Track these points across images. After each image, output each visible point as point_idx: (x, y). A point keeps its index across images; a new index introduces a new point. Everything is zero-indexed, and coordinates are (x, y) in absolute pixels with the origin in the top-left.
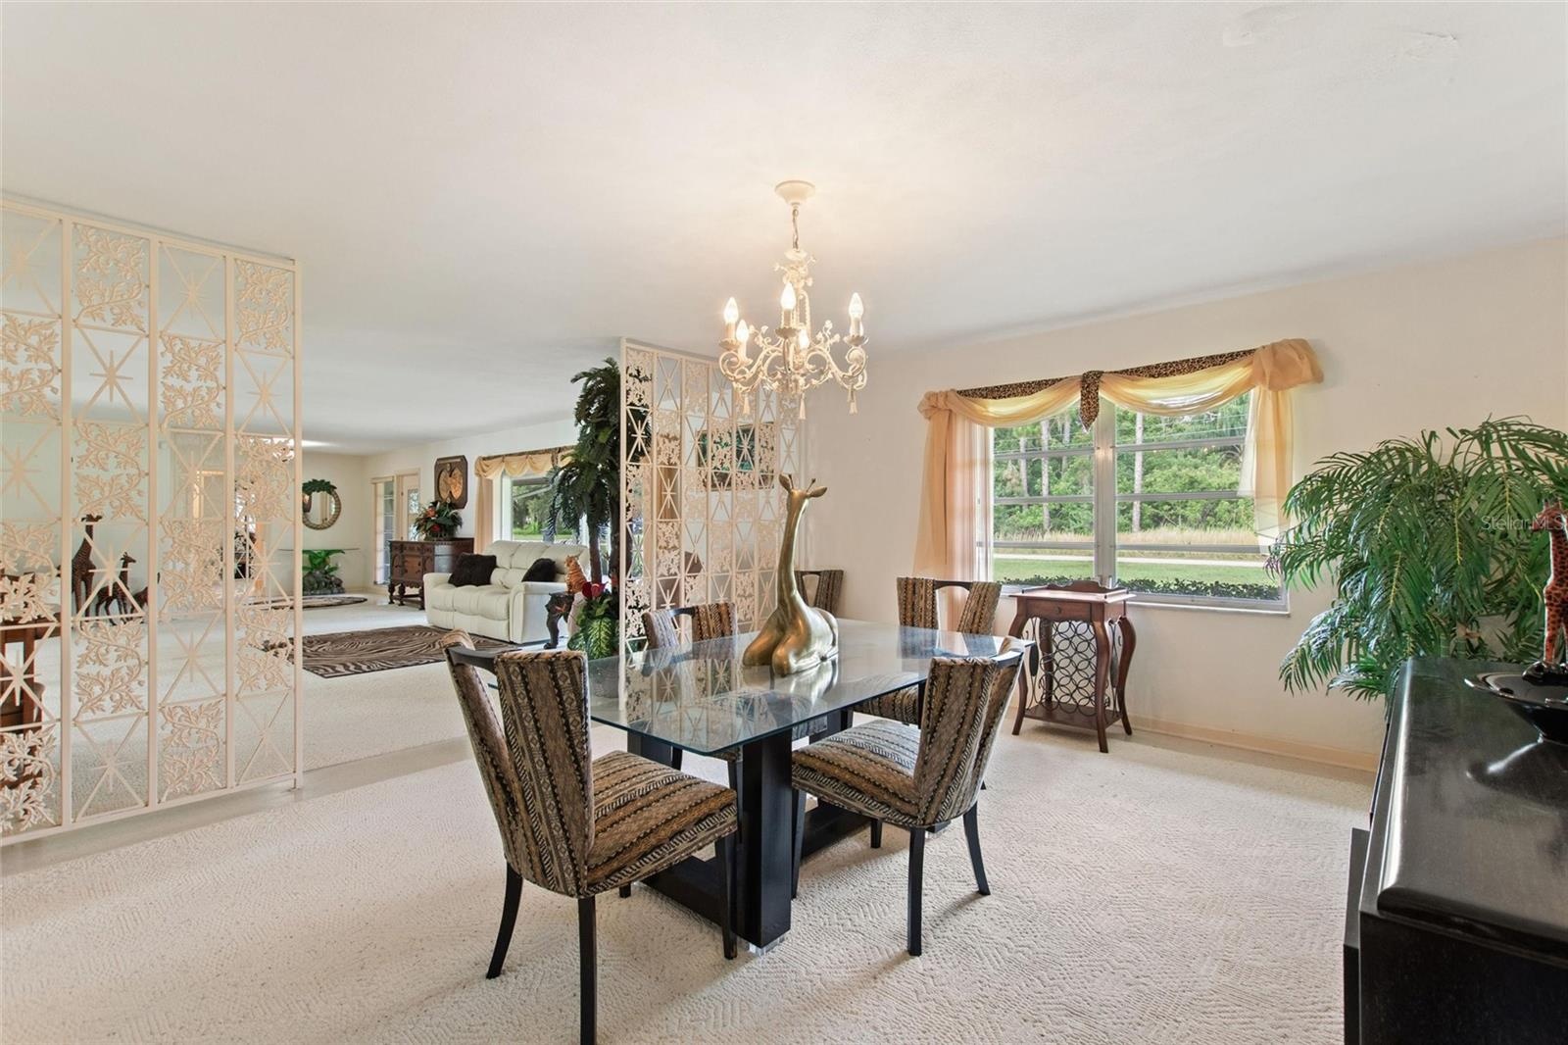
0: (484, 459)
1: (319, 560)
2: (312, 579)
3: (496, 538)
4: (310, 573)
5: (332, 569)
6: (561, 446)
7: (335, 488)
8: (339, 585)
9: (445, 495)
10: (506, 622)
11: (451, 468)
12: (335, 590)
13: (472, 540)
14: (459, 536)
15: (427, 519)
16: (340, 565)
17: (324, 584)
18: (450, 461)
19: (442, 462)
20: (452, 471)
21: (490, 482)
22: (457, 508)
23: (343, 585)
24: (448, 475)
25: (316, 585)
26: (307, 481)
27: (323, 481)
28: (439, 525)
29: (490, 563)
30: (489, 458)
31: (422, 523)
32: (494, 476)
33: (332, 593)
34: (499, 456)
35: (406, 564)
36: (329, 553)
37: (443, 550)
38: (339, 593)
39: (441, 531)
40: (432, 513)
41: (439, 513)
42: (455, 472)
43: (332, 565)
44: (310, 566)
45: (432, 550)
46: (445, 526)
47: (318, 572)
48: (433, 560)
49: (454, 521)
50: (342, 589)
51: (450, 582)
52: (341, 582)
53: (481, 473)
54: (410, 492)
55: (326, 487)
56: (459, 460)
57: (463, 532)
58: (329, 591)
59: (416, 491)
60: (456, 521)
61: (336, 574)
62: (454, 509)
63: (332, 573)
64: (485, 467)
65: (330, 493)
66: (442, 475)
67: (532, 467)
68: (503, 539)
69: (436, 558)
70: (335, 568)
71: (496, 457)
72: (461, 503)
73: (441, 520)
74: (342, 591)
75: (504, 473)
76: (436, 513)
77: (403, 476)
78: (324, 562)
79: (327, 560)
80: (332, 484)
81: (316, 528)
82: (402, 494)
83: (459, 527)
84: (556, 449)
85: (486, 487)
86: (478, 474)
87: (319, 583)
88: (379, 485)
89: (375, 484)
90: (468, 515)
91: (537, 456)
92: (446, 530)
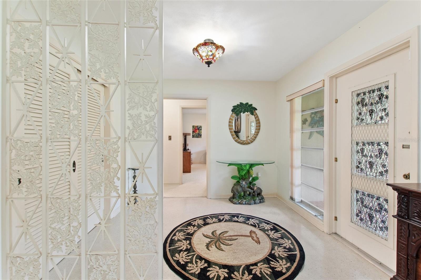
1: (244, 172)
4: (238, 182)
5: (254, 179)
7: (256, 109)
8: (259, 194)
12: (257, 201)
16: (259, 176)
27: (247, 103)
36: (252, 165)
47: (244, 183)
52: (261, 191)
55: (250, 109)
65: (252, 114)
81: (243, 143)
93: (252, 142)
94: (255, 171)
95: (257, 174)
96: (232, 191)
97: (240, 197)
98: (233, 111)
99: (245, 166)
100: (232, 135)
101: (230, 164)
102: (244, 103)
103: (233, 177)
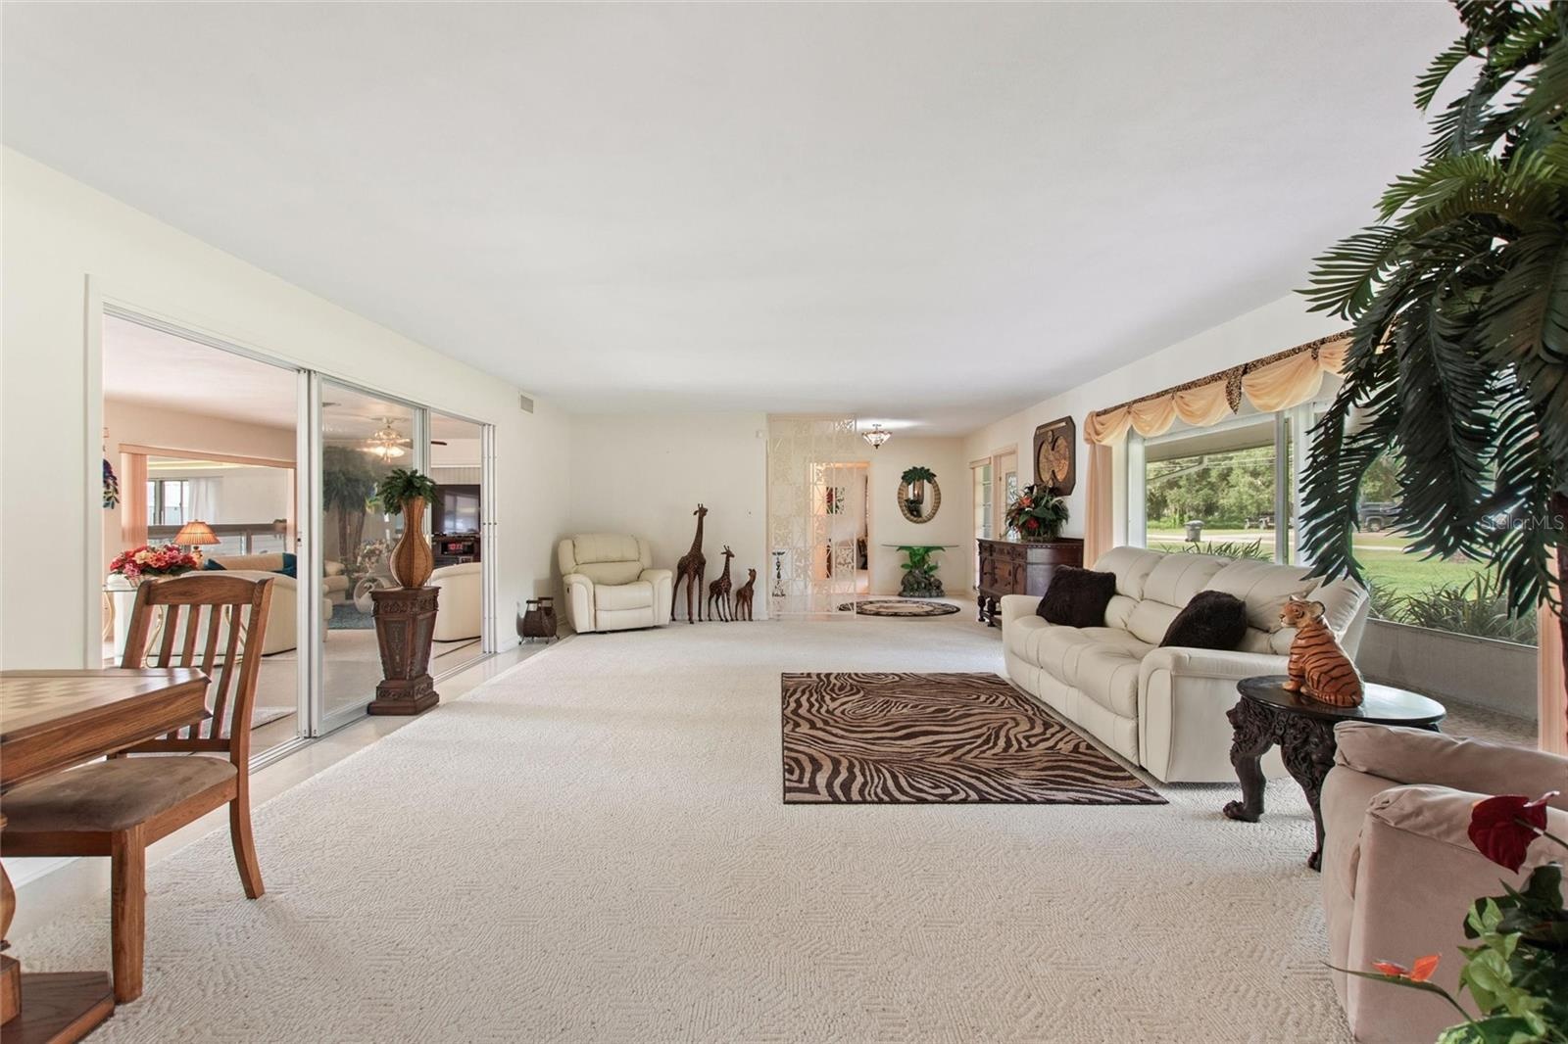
0: (1098, 414)
1: (918, 558)
2: (911, 579)
3: (1118, 542)
5: (932, 569)
6: (1249, 360)
8: (938, 587)
9: (1046, 476)
10: (1131, 724)
11: (1055, 437)
12: (934, 593)
13: (1081, 541)
14: (1064, 536)
15: (1020, 511)
16: (939, 565)
17: (923, 585)
18: (1052, 427)
19: (1043, 430)
20: (1054, 441)
21: (1108, 450)
22: (1062, 494)
23: (943, 588)
24: (1050, 448)
25: (916, 586)
26: (907, 470)
27: (923, 468)
28: (1037, 519)
29: (1106, 586)
30: (1106, 412)
31: (1016, 515)
32: (1114, 439)
33: (931, 596)
34: (1123, 406)
35: (996, 571)
36: (928, 549)
37: (1040, 557)
38: (938, 596)
39: (1039, 527)
40: (1027, 502)
41: (1036, 502)
42: (1059, 442)
43: (932, 564)
44: (910, 564)
45: (1024, 556)
46: (1044, 519)
48: (1025, 570)
49: (1057, 513)
50: (942, 591)
51: (1039, 612)
52: (940, 583)
53: (1095, 438)
54: (1008, 475)
56: (1064, 424)
57: (1072, 529)
58: (927, 594)
59: (1014, 474)
60: (1060, 513)
61: (937, 574)
62: (1057, 496)
63: (931, 573)
64: (1098, 427)
66: (1043, 451)
67: (1182, 411)
68: (1130, 544)
69: (1030, 568)
70: (935, 568)
71: (1116, 408)
72: (1065, 488)
73: (1038, 512)
74: (941, 594)
75: (1131, 434)
76: (1033, 501)
77: (1001, 456)
78: (923, 560)
79: (926, 557)
80: (932, 471)
82: (1000, 479)
83: (1064, 521)
84: (1237, 369)
85: (1102, 457)
86: (1089, 440)
87: (919, 583)
88: (977, 469)
89: (973, 468)
90: (1076, 503)
91: (1194, 390)
92: (1045, 526)
93: (929, 520)
94: (933, 558)
95: (937, 563)
96: (903, 583)
97: (912, 590)
98: (903, 478)
99: (918, 550)
100: (902, 511)
101: (901, 548)
102: (919, 467)
103: (903, 566)
